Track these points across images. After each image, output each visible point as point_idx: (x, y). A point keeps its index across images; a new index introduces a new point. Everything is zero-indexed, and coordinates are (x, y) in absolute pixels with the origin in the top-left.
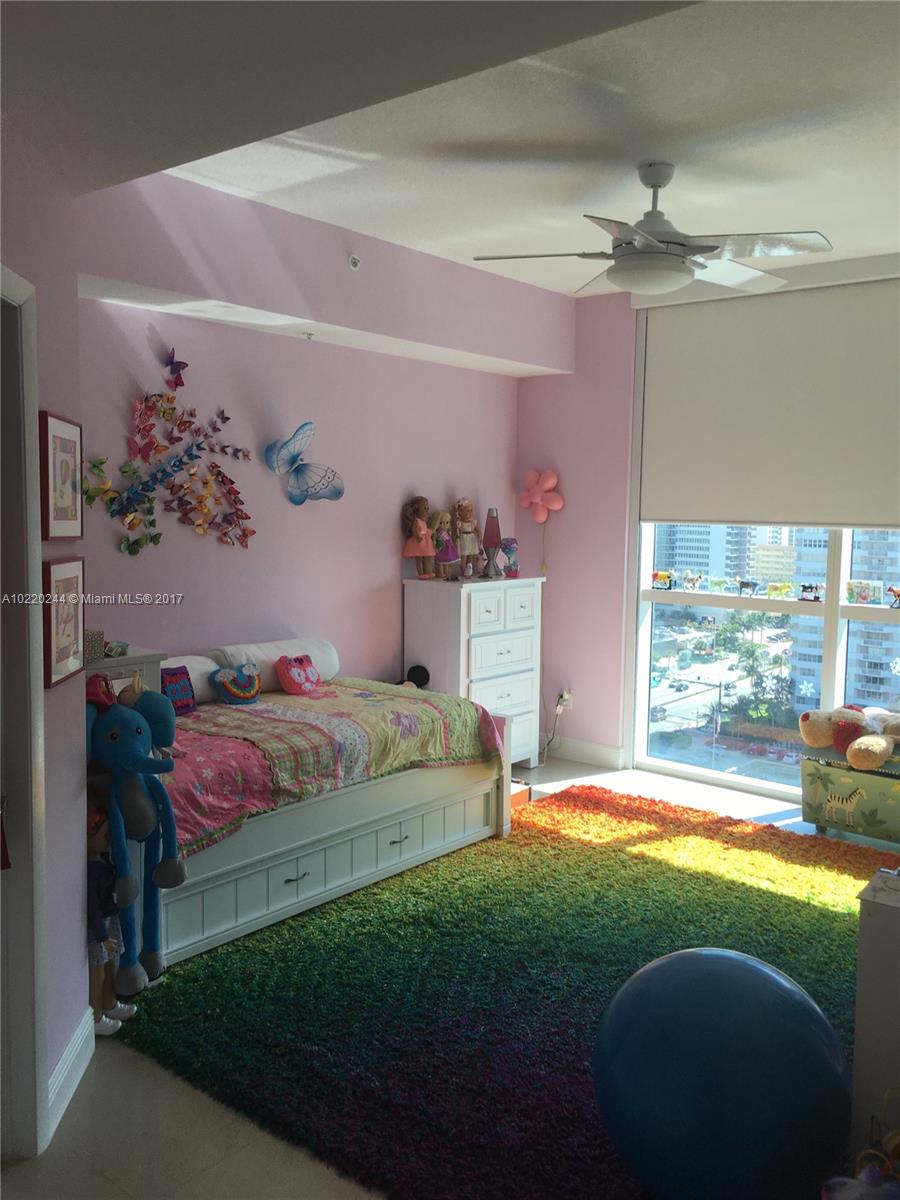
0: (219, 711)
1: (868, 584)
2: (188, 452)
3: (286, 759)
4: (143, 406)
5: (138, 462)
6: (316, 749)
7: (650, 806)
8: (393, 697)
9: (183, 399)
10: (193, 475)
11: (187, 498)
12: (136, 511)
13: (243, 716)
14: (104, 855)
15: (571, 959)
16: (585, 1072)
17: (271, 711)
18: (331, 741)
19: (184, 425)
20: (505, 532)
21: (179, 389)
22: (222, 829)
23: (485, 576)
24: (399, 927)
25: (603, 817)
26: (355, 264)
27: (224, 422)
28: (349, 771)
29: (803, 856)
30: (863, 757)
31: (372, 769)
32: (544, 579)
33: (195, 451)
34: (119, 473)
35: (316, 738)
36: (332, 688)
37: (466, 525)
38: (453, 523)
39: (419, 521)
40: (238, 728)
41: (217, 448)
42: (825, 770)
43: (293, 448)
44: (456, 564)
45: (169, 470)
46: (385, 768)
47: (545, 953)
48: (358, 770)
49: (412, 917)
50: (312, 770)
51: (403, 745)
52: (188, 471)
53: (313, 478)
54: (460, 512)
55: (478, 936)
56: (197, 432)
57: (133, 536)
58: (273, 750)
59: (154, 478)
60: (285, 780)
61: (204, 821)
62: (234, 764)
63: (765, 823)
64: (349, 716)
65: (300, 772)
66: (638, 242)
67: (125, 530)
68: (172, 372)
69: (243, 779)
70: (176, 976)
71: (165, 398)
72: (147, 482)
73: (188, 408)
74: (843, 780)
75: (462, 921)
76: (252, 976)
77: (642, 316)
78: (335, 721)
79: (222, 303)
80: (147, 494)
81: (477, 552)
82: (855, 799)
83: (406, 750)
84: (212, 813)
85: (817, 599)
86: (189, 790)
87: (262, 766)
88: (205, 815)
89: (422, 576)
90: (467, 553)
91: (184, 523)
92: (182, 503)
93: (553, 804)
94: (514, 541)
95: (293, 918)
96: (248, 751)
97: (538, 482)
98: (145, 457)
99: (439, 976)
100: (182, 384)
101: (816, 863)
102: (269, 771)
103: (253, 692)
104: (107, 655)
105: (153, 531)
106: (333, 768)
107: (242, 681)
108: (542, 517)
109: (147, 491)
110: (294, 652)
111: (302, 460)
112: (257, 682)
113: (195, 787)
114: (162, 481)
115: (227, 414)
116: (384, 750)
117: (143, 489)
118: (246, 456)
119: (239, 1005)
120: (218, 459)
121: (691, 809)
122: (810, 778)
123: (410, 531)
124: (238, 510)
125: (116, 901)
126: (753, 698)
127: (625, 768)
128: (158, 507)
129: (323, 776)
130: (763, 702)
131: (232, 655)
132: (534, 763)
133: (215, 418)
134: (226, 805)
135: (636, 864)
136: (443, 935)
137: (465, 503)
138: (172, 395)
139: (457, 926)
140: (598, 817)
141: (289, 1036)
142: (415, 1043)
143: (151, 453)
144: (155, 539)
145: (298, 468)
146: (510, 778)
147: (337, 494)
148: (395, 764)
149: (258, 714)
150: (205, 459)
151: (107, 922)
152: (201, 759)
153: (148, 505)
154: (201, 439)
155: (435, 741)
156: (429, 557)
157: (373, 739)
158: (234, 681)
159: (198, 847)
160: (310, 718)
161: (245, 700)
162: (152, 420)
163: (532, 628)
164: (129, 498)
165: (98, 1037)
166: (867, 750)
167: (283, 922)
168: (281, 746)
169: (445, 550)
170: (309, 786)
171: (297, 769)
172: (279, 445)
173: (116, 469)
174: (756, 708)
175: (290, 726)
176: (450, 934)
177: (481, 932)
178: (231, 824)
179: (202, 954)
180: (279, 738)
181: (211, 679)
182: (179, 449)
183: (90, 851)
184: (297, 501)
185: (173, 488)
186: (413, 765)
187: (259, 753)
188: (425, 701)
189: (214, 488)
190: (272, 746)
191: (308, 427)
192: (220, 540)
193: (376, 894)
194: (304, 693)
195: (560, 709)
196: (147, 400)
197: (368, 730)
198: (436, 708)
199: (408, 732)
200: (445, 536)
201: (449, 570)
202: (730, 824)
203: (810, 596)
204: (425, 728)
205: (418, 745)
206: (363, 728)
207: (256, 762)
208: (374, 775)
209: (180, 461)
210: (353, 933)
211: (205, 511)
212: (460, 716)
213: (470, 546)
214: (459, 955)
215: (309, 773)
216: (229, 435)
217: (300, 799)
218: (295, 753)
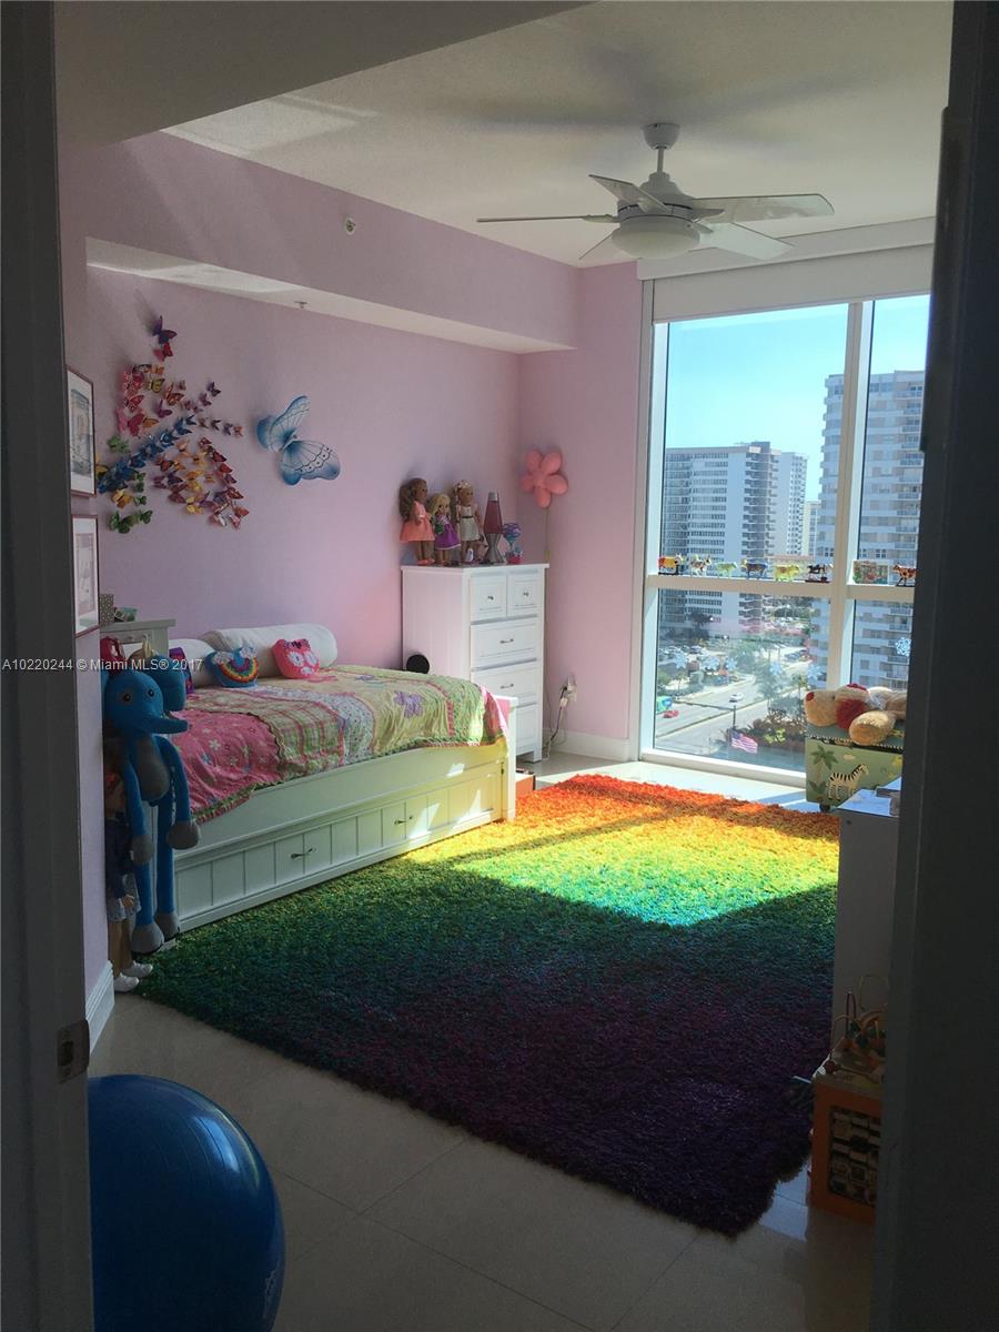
0: (219, 693)
1: (875, 563)
2: (178, 426)
3: (291, 732)
4: (131, 376)
5: (126, 435)
6: (321, 724)
7: (655, 791)
8: (396, 680)
9: (173, 370)
10: (184, 450)
11: (177, 474)
12: (126, 487)
13: (244, 697)
14: (119, 815)
15: (577, 919)
16: (592, 1005)
17: (272, 693)
18: (336, 718)
19: (173, 397)
20: (507, 518)
21: (168, 359)
22: (230, 799)
23: (486, 562)
24: (408, 897)
25: (607, 802)
26: (350, 228)
27: (215, 395)
28: (353, 748)
29: (805, 830)
30: (866, 732)
31: (377, 747)
32: (547, 566)
33: (185, 426)
34: (107, 447)
35: (321, 715)
36: (331, 673)
37: (465, 508)
38: (452, 507)
39: (417, 504)
40: (239, 706)
41: (208, 423)
42: (828, 748)
43: (286, 424)
44: (455, 550)
45: (158, 444)
46: (389, 746)
47: (551, 915)
48: (363, 747)
49: (419, 889)
50: (317, 745)
51: (407, 724)
52: (178, 446)
53: (308, 457)
54: (459, 495)
55: (486, 903)
56: (188, 405)
57: (123, 513)
58: (279, 724)
59: (143, 453)
60: (291, 754)
61: (212, 790)
62: (240, 736)
63: (769, 804)
64: (352, 695)
65: (305, 747)
66: (643, 204)
67: (114, 507)
68: (160, 341)
69: (250, 752)
70: (188, 943)
71: (154, 369)
72: (136, 457)
73: (178, 379)
74: (846, 757)
75: (469, 890)
76: (265, 940)
77: (649, 286)
78: (338, 700)
79: (213, 267)
80: (136, 469)
81: (477, 537)
82: (857, 776)
83: (409, 729)
84: (220, 783)
85: (824, 580)
86: (196, 759)
87: (268, 739)
88: (212, 785)
89: (421, 562)
90: (467, 538)
91: (174, 500)
92: (173, 479)
93: (558, 791)
94: (516, 526)
95: (300, 892)
96: (254, 725)
97: (540, 466)
98: (134, 431)
99: (449, 936)
100: (171, 355)
101: (817, 836)
102: (275, 744)
103: (251, 675)
104: (116, 620)
105: (144, 509)
106: (337, 744)
107: (240, 664)
108: (545, 502)
109: (137, 466)
110: (291, 637)
111: (295, 437)
112: (254, 665)
113: (202, 757)
114: (151, 456)
115: (217, 387)
116: (388, 729)
117: (132, 465)
118: (238, 431)
119: (254, 963)
120: (209, 434)
121: (696, 793)
122: (813, 757)
123: (408, 515)
124: (232, 488)
125: (132, 858)
126: (769, 721)
127: (630, 761)
128: (148, 483)
129: (328, 752)
130: (780, 726)
131: (228, 638)
132: (538, 756)
133: (205, 391)
134: (233, 776)
135: (641, 841)
136: (451, 903)
137: (464, 486)
138: (160, 366)
139: (465, 896)
140: (604, 802)
141: (305, 985)
142: (429, 988)
143: (140, 426)
144: (146, 517)
145: (291, 445)
146: (515, 768)
147: (333, 473)
148: (400, 744)
149: (258, 695)
150: (196, 434)
151: (124, 879)
152: (207, 731)
153: (138, 481)
154: (191, 413)
155: (439, 722)
156: (428, 542)
157: (377, 717)
158: (231, 663)
159: (207, 816)
160: (312, 697)
161: (244, 683)
162: (141, 392)
163: (535, 616)
164: (117, 473)
165: (117, 993)
166: (868, 725)
167: (290, 896)
168: (286, 720)
169: (444, 535)
170: (314, 762)
171: (303, 743)
172: (272, 421)
173: (104, 442)
174: (773, 734)
175: (293, 704)
176: (458, 902)
177: (488, 900)
178: (239, 794)
179: (211, 923)
180: (283, 713)
181: (207, 661)
182: (169, 422)
183: (107, 811)
184: (290, 480)
185: (163, 464)
186: (417, 745)
187: (265, 726)
188: (428, 682)
189: (204, 466)
190: (276, 720)
191: (302, 401)
192: (212, 520)
193: (381, 871)
194: (303, 677)
195: (564, 701)
196: (134, 370)
197: (372, 708)
198: (439, 689)
199: (413, 711)
200: (444, 520)
201: (449, 557)
202: (735, 806)
203: (817, 577)
204: (430, 708)
205: (422, 725)
206: (368, 707)
207: (262, 736)
208: (379, 753)
209: (170, 435)
210: (361, 904)
211: (197, 488)
212: (463, 697)
213: (470, 531)
214: (467, 919)
215: (314, 748)
216: (219, 408)
217: (305, 774)
218: (300, 728)
